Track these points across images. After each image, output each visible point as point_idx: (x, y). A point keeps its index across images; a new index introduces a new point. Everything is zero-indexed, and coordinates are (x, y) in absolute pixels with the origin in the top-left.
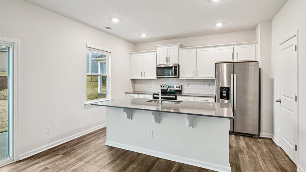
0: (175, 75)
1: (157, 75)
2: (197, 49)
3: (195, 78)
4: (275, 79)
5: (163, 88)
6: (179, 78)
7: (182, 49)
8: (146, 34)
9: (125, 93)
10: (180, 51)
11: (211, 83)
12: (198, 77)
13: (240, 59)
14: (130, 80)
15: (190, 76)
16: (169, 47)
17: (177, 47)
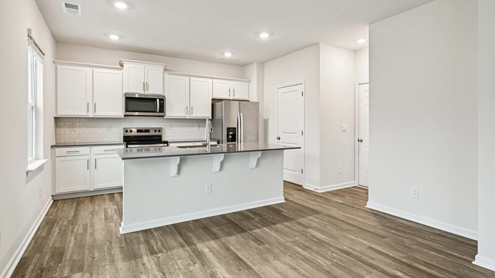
0: (160, 112)
1: (126, 111)
2: (191, 78)
3: (188, 118)
4: (269, 120)
5: (129, 134)
6: (165, 117)
7: (169, 73)
8: (120, 36)
9: (52, 146)
10: (166, 75)
11: (201, 124)
12: (192, 116)
13: (236, 97)
14: (53, 119)
15: (182, 114)
16: (147, 67)
17: (162, 69)
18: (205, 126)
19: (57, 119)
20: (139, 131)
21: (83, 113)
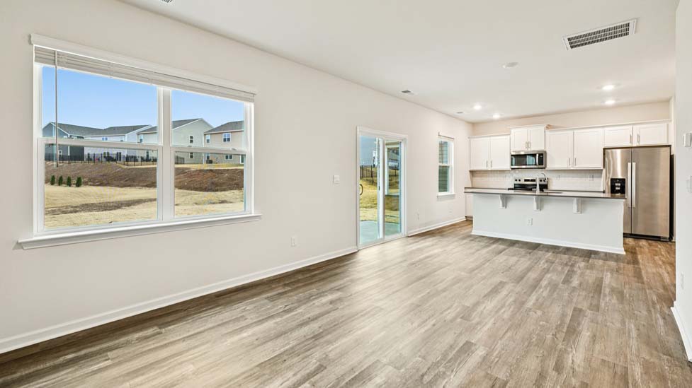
0: (539, 165)
1: (511, 165)
2: (575, 131)
3: (572, 169)
5: (517, 182)
6: (546, 169)
7: (550, 131)
9: (465, 188)
10: (548, 133)
11: (597, 174)
12: (576, 167)
13: (643, 143)
14: (468, 172)
16: (530, 129)
17: (542, 128)
18: (601, 177)
19: (472, 172)
20: (526, 180)
21: (484, 168)
